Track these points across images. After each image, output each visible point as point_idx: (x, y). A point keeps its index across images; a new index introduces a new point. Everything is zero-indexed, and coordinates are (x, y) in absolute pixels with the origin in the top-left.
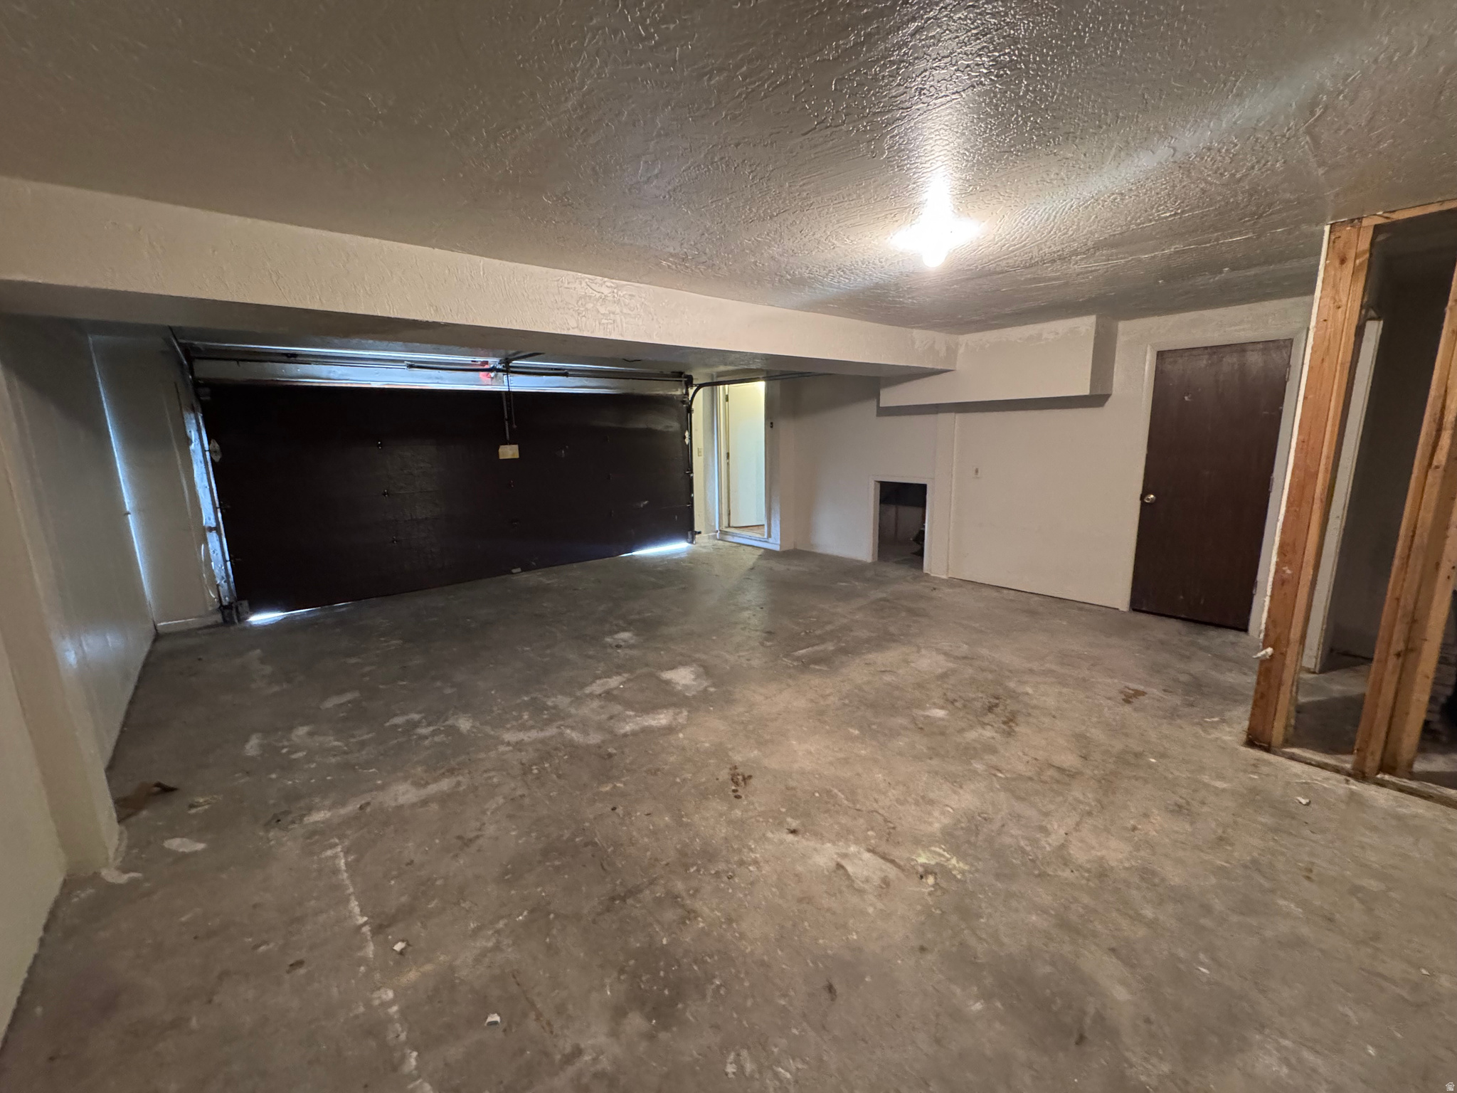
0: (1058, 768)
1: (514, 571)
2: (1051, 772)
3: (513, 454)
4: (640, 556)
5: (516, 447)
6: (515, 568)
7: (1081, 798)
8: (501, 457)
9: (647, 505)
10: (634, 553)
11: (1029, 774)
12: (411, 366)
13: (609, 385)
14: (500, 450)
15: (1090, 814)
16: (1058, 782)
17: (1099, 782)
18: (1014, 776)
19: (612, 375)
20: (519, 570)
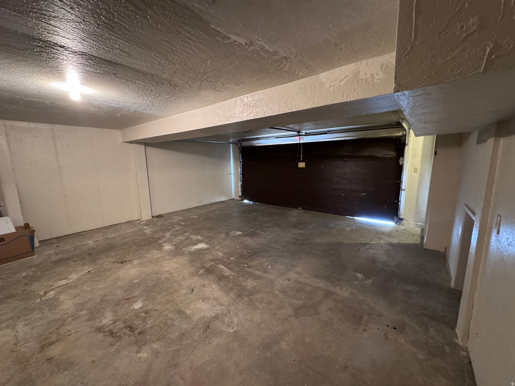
0: (54, 343)
1: (299, 208)
2: (54, 338)
3: (303, 166)
4: (357, 219)
5: (304, 163)
6: (300, 207)
7: (27, 345)
8: (299, 167)
9: (365, 195)
10: (354, 218)
11: (61, 330)
12: (276, 138)
13: (349, 135)
14: (299, 164)
15: (15, 344)
16: (45, 339)
17: (27, 358)
18: (65, 323)
19: (352, 130)
20: (301, 208)
